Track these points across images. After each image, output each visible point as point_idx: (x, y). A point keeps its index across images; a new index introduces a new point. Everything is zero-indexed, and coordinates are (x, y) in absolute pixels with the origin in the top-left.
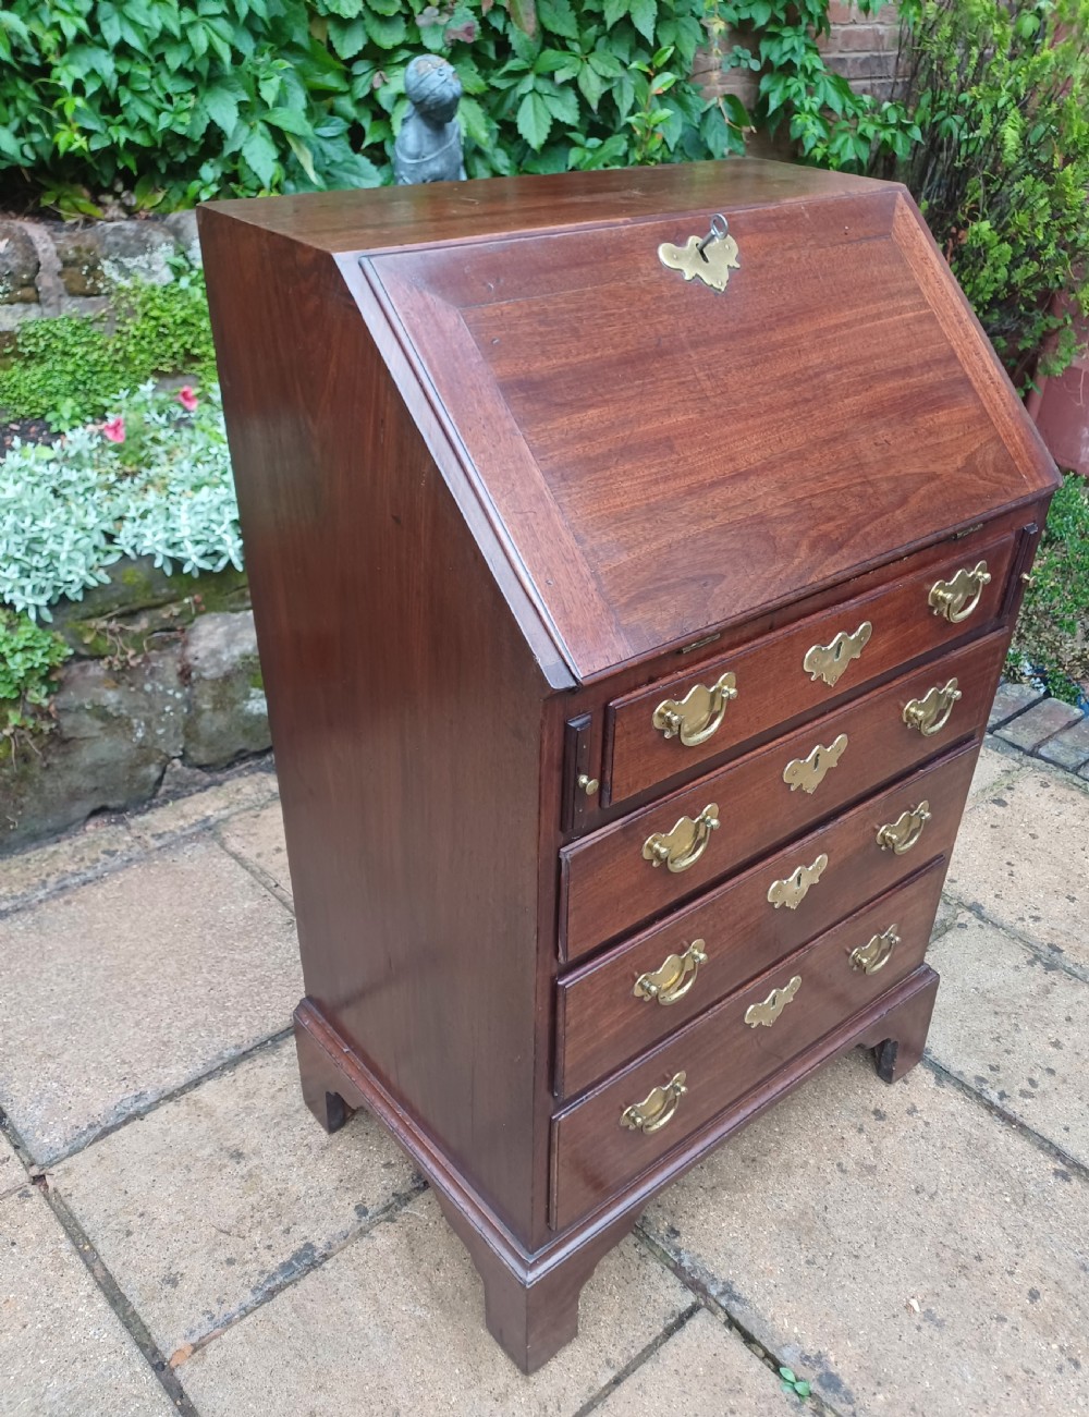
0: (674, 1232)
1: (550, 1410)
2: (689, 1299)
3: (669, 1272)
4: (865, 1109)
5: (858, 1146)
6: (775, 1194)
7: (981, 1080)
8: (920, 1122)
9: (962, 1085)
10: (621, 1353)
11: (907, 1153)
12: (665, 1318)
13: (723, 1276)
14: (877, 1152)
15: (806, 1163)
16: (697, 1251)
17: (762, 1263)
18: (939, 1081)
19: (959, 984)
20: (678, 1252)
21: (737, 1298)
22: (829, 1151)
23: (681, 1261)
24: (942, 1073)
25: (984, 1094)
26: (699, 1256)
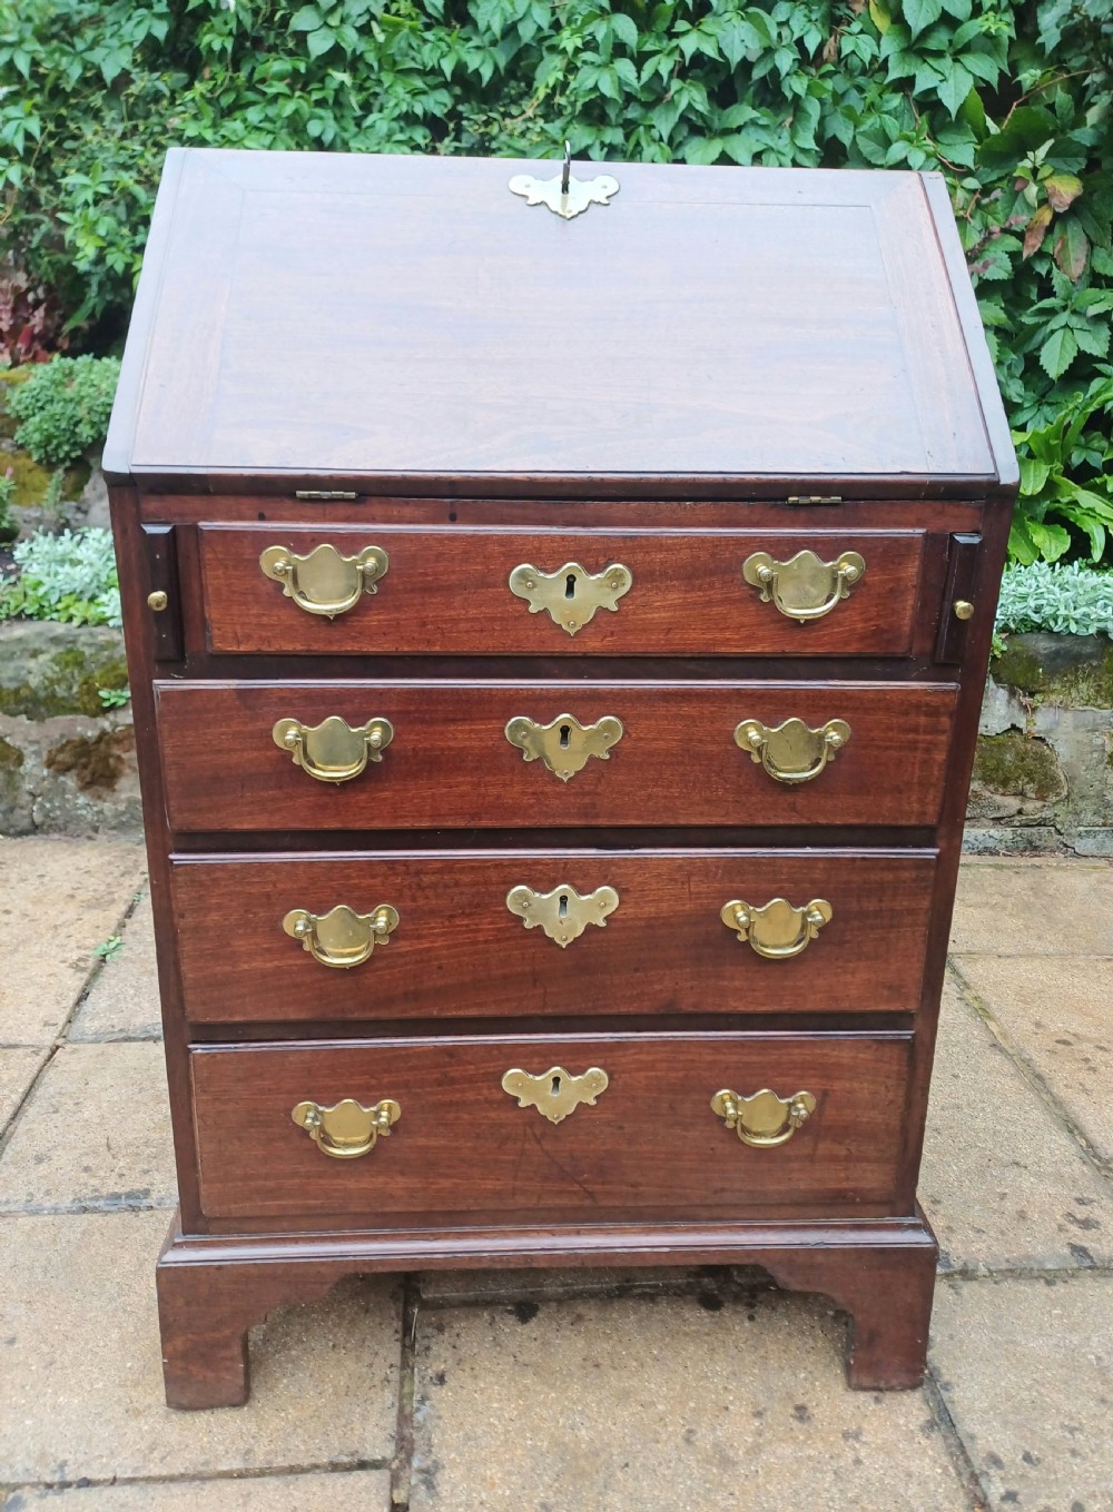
0: (441, 1379)
1: (156, 1454)
2: (382, 1449)
3: (394, 1412)
4: (790, 1396)
5: (738, 1429)
6: (582, 1412)
7: (995, 1461)
8: (850, 1456)
9: (959, 1450)
10: (268, 1453)
11: (795, 1475)
12: (341, 1452)
13: (442, 1454)
14: (755, 1450)
15: (653, 1404)
16: (442, 1413)
17: (493, 1471)
18: (931, 1425)
19: (1076, 1339)
20: (423, 1400)
21: (430, 1485)
22: (693, 1410)
23: (418, 1410)
24: (943, 1420)
25: (983, 1481)
26: (440, 1417)
